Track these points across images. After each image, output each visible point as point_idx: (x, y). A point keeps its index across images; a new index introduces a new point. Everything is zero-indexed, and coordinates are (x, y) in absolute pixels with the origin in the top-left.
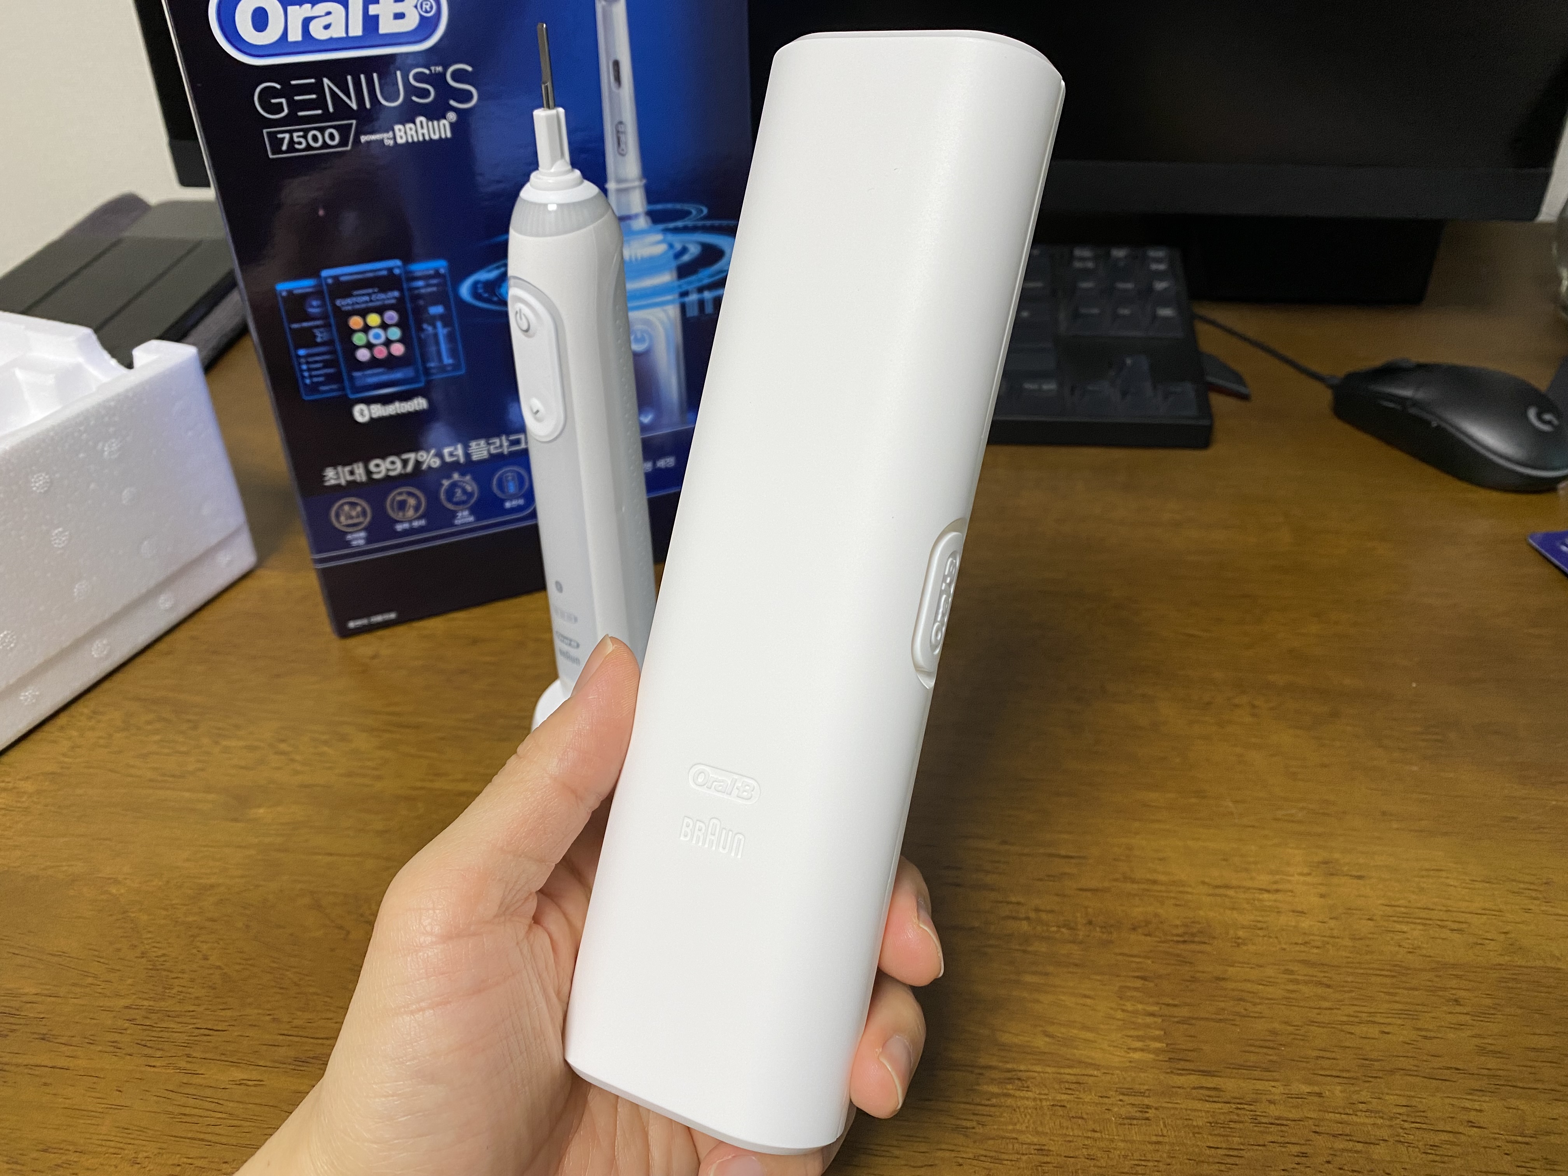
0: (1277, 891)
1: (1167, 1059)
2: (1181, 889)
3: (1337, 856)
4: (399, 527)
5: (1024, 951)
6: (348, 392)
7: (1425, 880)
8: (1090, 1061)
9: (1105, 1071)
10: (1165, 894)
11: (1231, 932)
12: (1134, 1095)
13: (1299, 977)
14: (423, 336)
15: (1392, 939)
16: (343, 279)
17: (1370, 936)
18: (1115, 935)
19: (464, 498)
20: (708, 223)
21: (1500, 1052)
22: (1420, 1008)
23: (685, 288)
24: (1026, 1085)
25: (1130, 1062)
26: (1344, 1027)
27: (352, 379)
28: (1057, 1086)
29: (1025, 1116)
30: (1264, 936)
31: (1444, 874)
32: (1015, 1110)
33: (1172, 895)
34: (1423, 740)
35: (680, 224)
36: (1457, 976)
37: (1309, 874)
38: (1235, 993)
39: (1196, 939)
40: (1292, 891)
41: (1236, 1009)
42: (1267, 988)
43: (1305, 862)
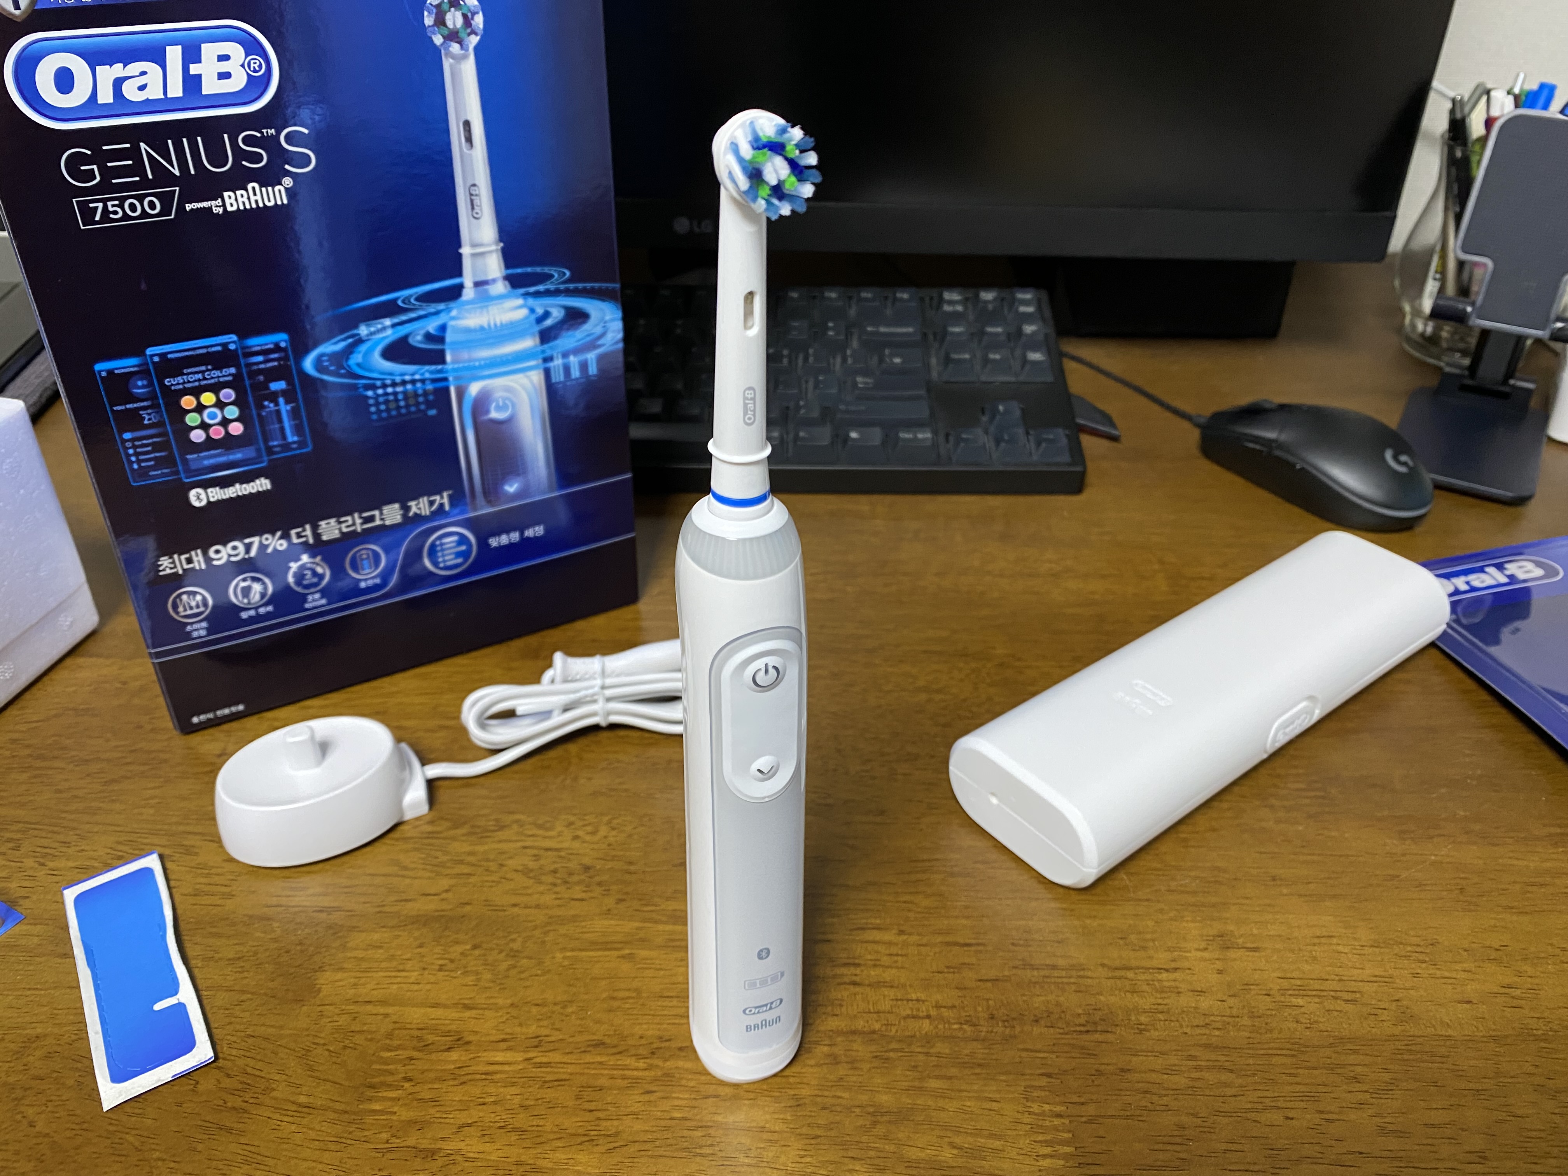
0: (1176, 969)
2: (1082, 973)
3: (1231, 927)
4: (244, 615)
5: (927, 1054)
6: (182, 475)
7: (1316, 948)
10: (1065, 980)
11: (1133, 1018)
13: (1203, 1063)
14: (264, 414)
15: (1290, 1014)
16: (169, 356)
17: (1268, 1012)
18: (1018, 1029)
19: (315, 580)
20: (571, 286)
21: (1400, 1132)
22: (1321, 1089)
23: (548, 353)
25: (1040, 1170)
26: (1249, 1115)
27: (185, 462)
30: (1166, 1020)
31: (1335, 941)
33: (1072, 980)
34: (1307, 797)
35: (541, 288)
36: (1355, 1052)
37: (1206, 949)
38: (1140, 1085)
39: (1099, 1028)
40: (1190, 969)
41: (1143, 1103)
42: (1171, 1077)
43: (1202, 936)
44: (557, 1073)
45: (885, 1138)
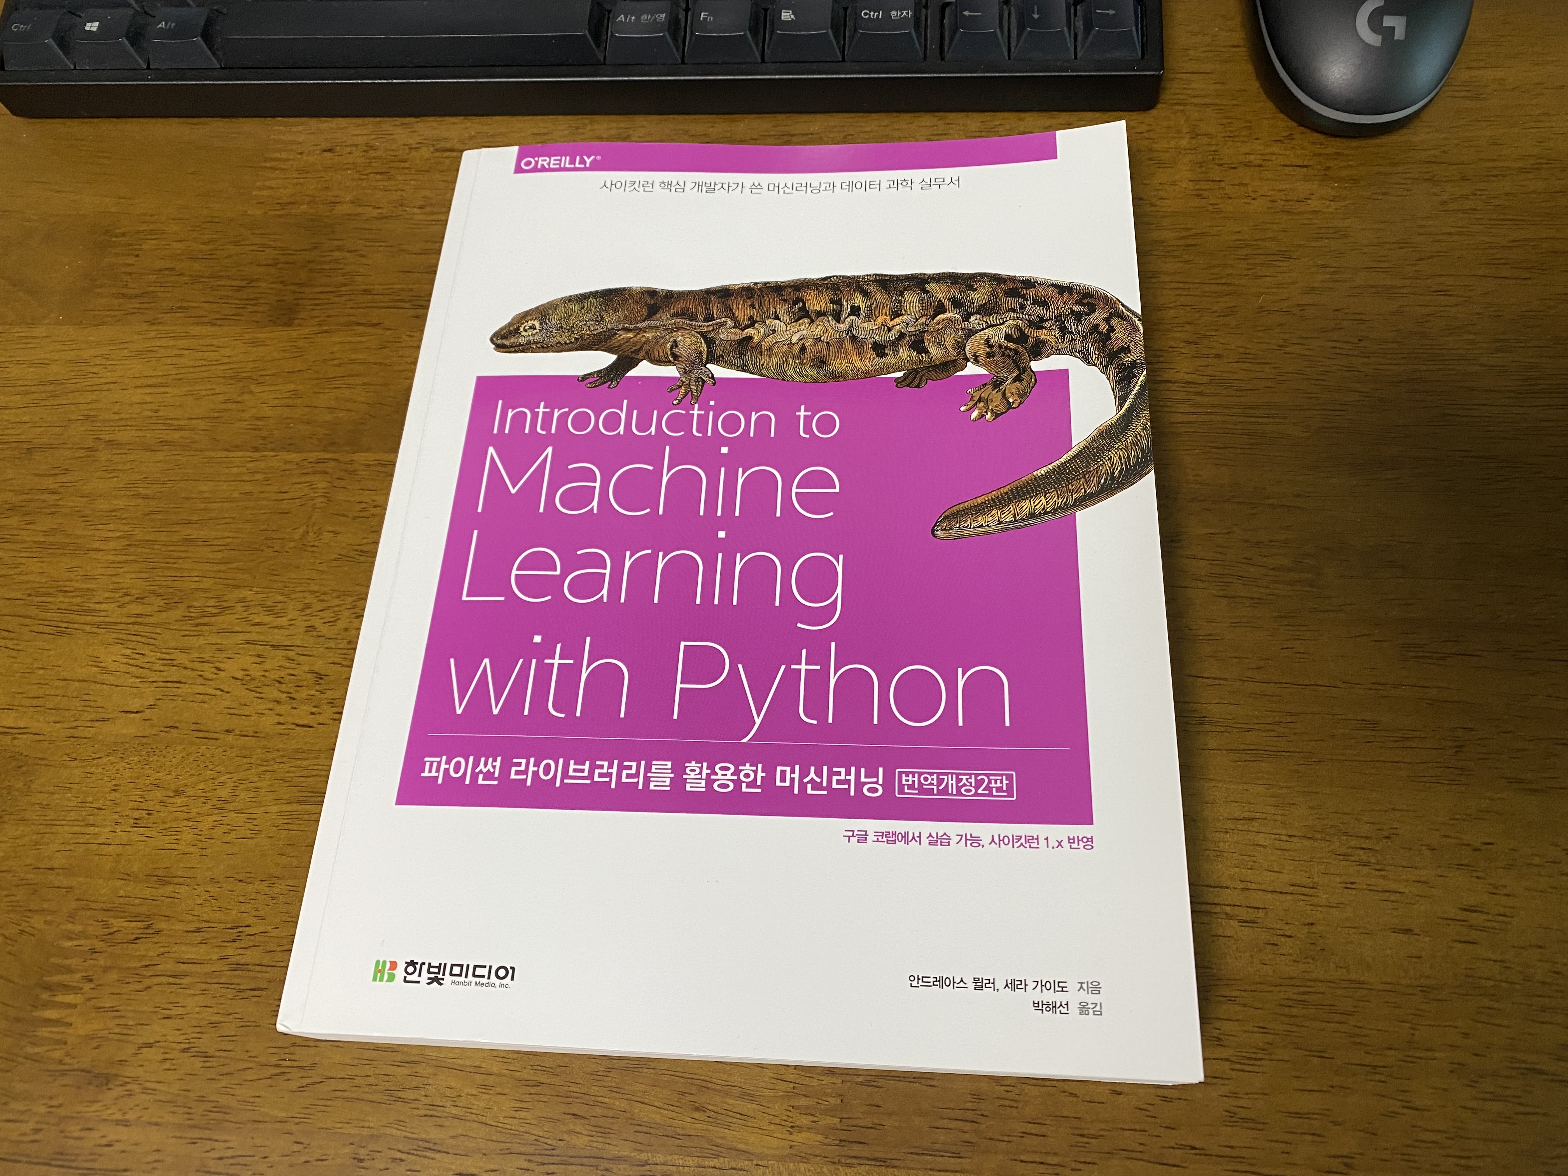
1: (837, 1142)
8: (742, 1147)
21: (1253, 1120)
31: (1256, 826)
34: (1287, 582)
44: (254, 978)
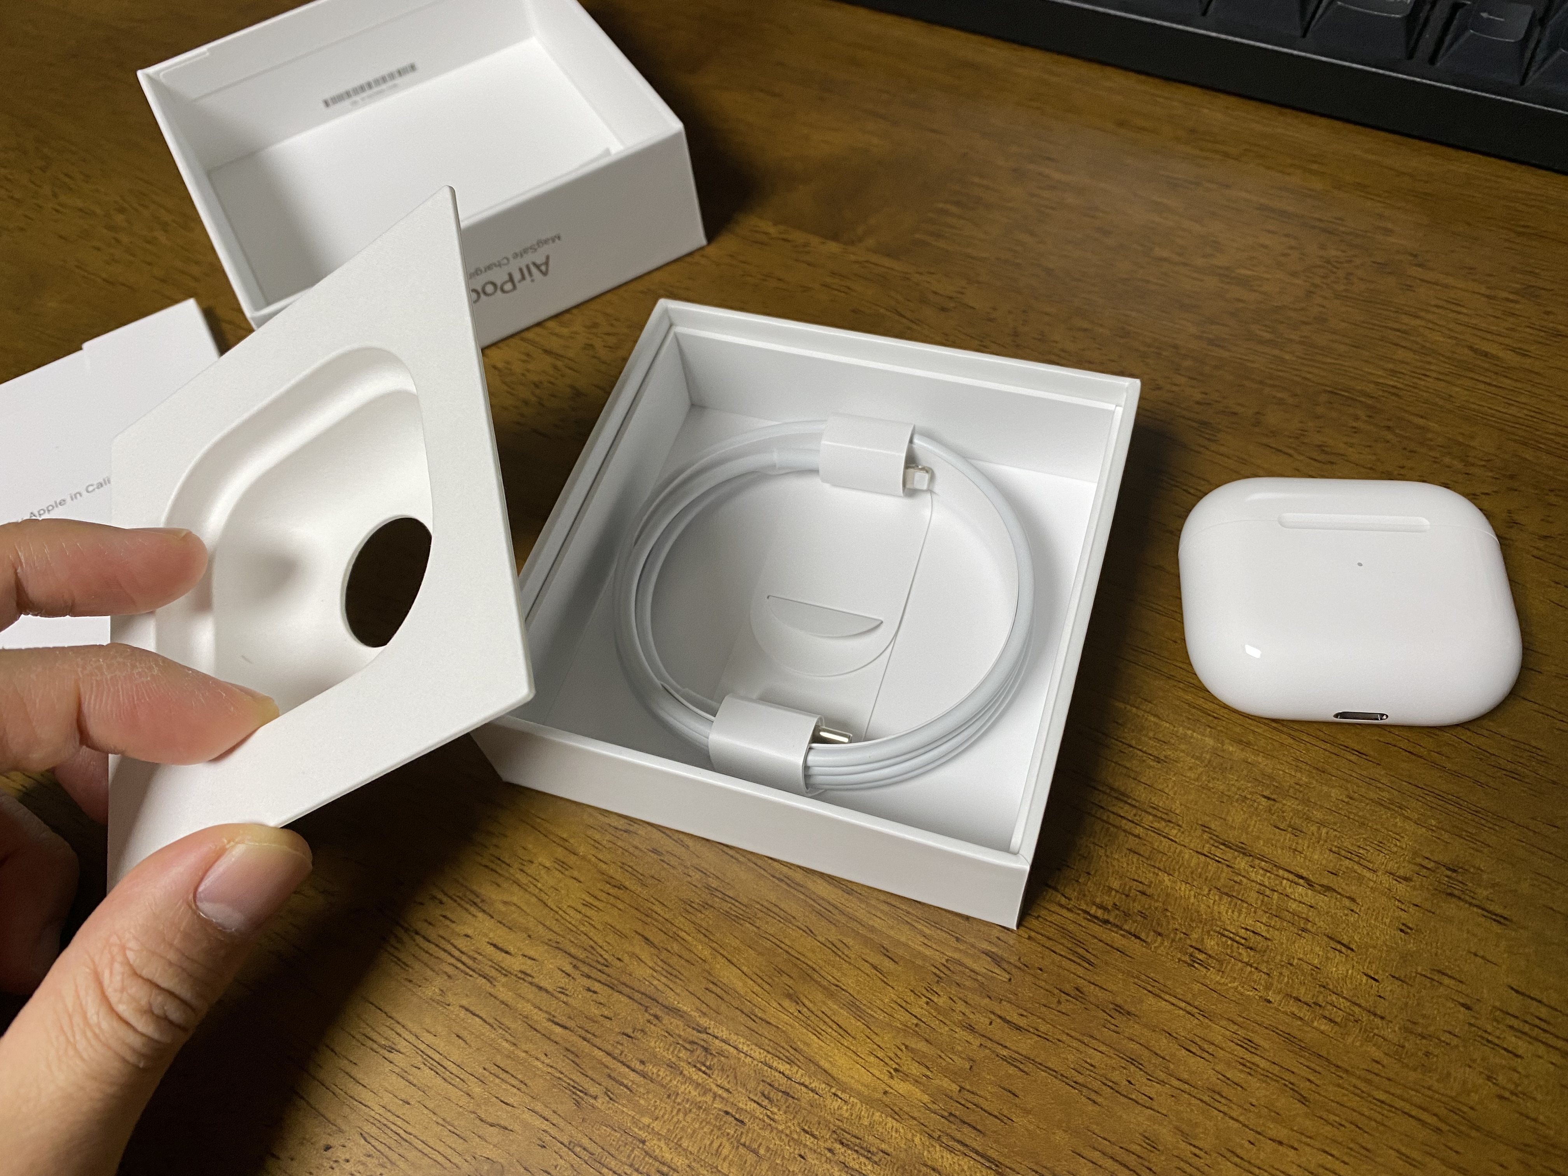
0: (1328, 888)
1: (946, 1114)
8: (826, 1066)
9: (839, 1093)
11: (1195, 936)
12: (857, 1151)
13: (1263, 1064)
17: (1445, 1037)
24: (708, 1064)
25: (885, 1093)
28: (751, 1085)
29: (679, 1110)
30: (1247, 964)
32: (669, 1096)
33: (1138, 830)
37: (1406, 879)
38: (1132, 1045)
39: (1126, 927)
40: (1353, 900)
41: (1116, 1076)
42: (1192, 1060)
43: (1415, 854)
45: (706, 933)
